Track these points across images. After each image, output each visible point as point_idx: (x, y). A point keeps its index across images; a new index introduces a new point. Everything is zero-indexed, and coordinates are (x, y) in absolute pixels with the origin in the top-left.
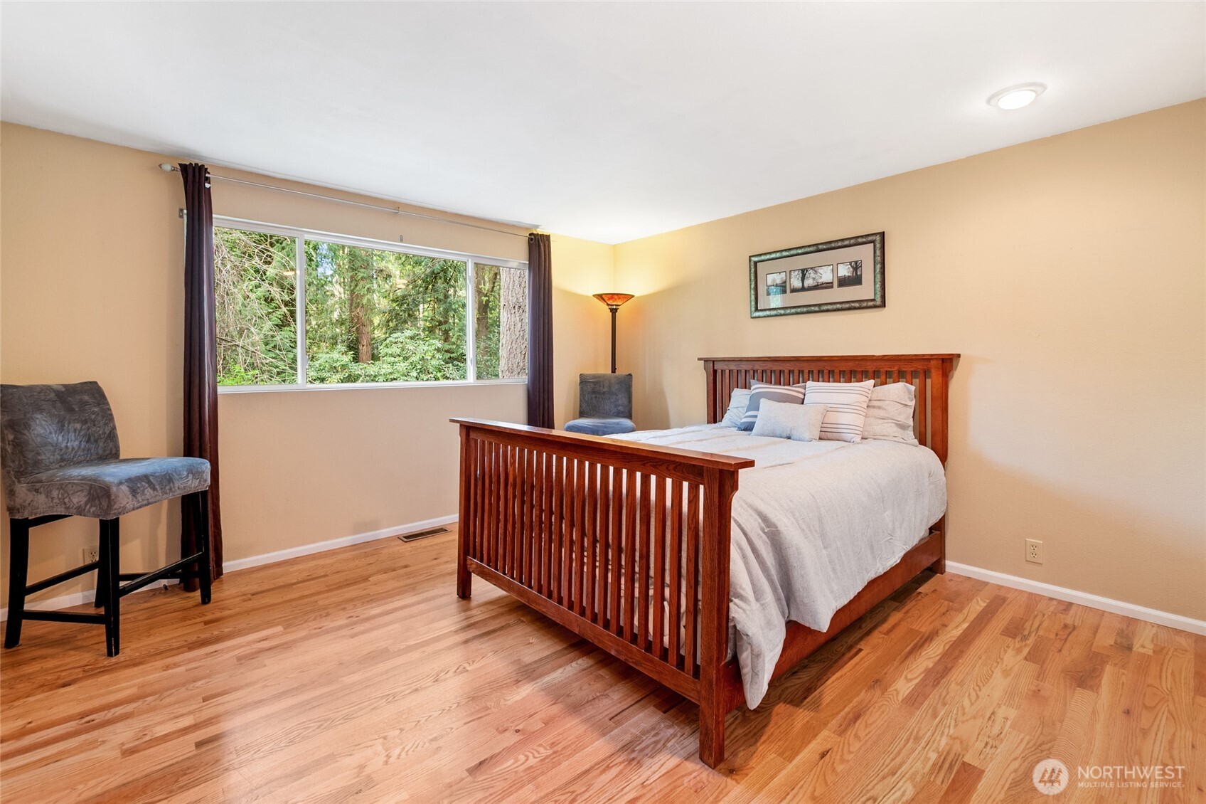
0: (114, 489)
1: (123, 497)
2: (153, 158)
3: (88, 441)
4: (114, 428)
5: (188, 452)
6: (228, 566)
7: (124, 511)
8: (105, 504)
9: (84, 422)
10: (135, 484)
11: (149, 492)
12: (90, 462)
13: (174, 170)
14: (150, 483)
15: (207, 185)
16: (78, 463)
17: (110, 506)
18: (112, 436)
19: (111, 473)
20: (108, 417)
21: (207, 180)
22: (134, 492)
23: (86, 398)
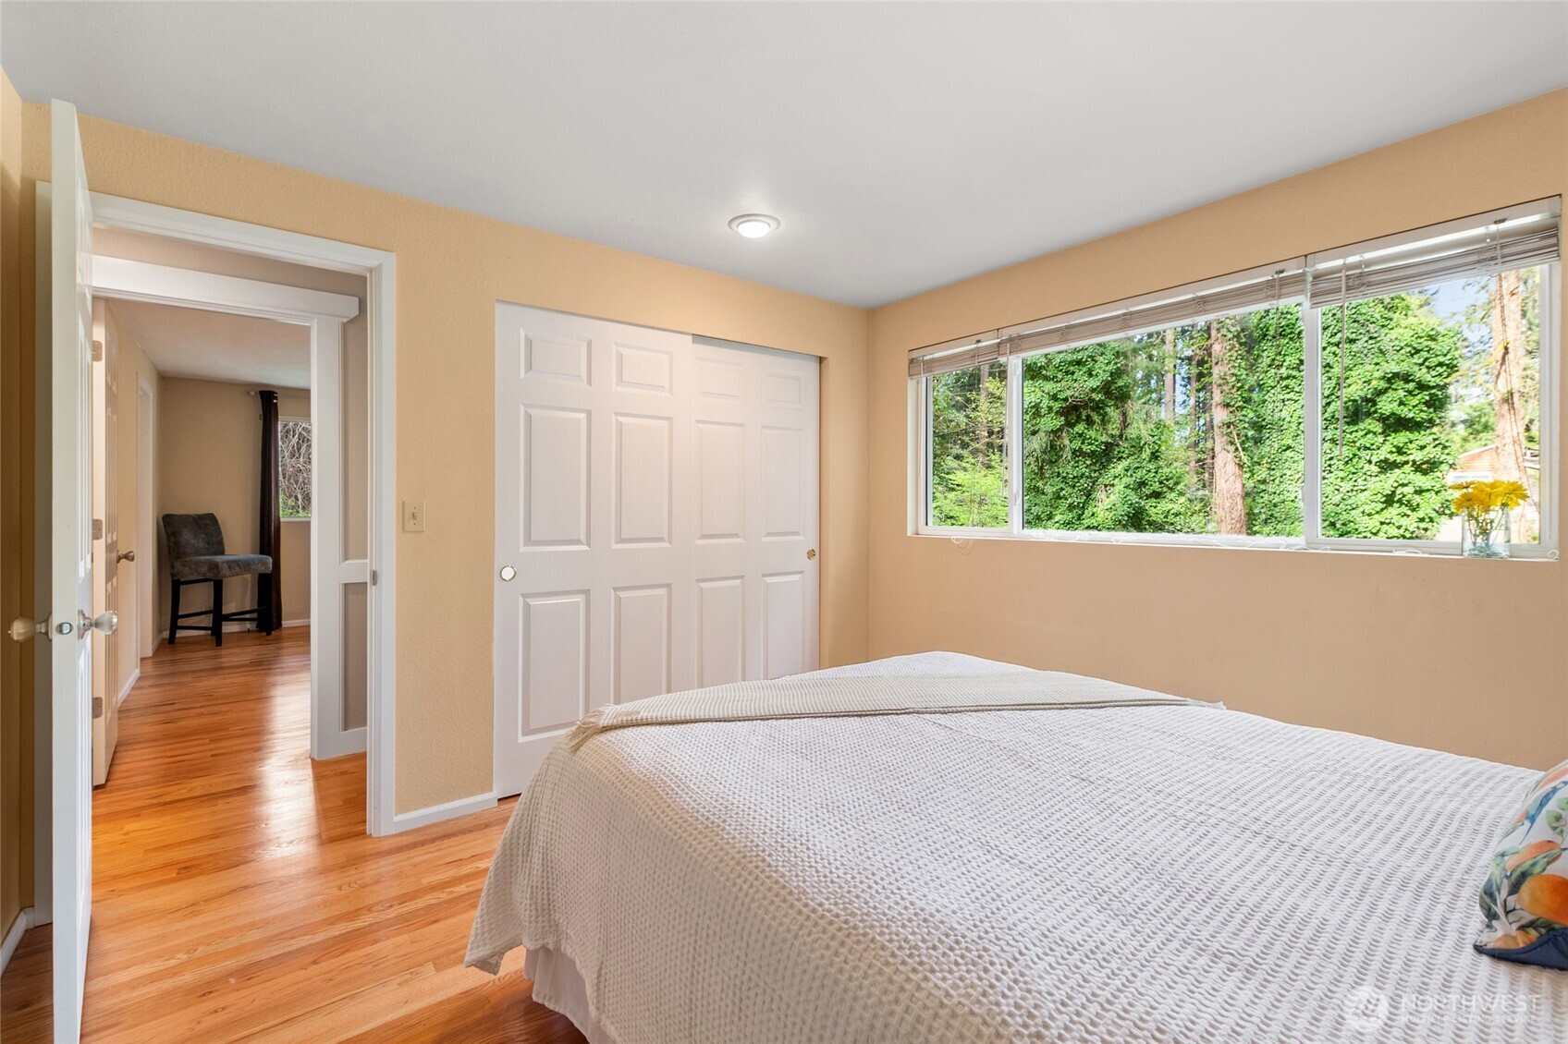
0: (220, 565)
1: (225, 571)
2: (245, 387)
3: (209, 544)
4: (222, 538)
5: (261, 553)
6: (285, 623)
7: (225, 576)
8: (216, 572)
9: (207, 534)
10: (231, 564)
11: (237, 568)
12: (210, 555)
13: (256, 394)
14: (238, 565)
15: (275, 401)
16: (203, 555)
17: (219, 572)
18: (221, 543)
19: (219, 558)
20: (219, 532)
21: (276, 398)
22: (230, 568)
23: (208, 521)
